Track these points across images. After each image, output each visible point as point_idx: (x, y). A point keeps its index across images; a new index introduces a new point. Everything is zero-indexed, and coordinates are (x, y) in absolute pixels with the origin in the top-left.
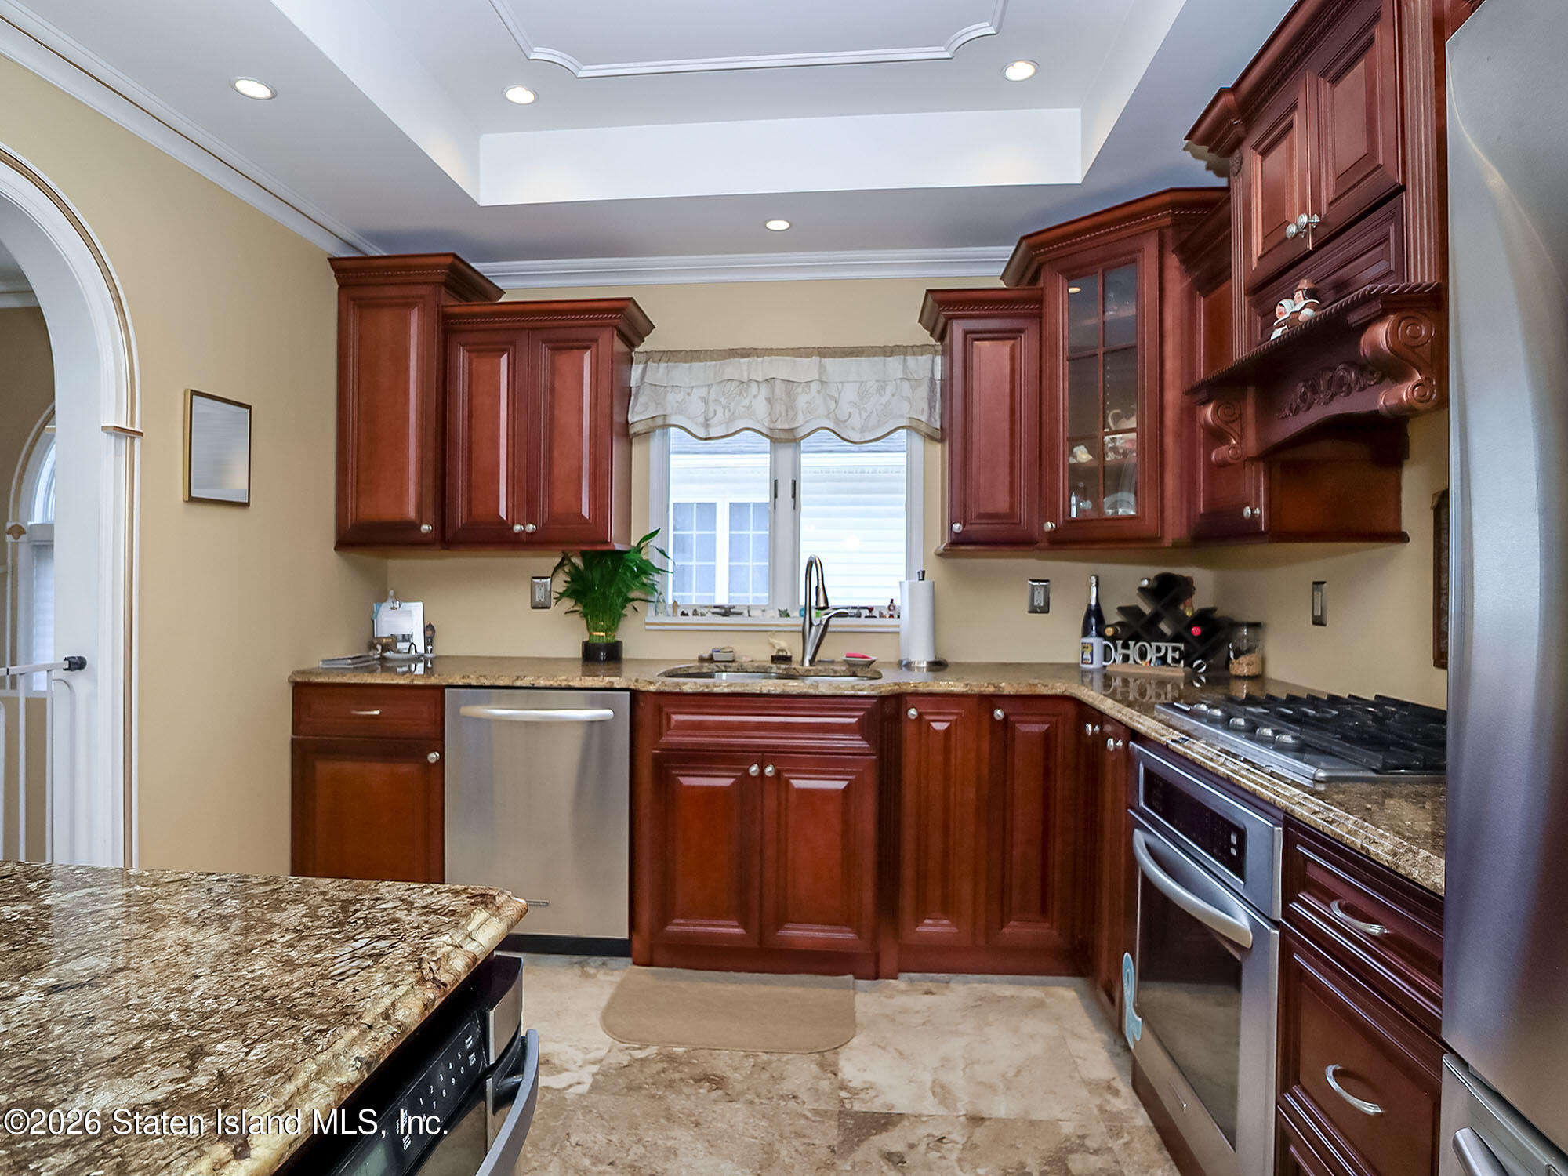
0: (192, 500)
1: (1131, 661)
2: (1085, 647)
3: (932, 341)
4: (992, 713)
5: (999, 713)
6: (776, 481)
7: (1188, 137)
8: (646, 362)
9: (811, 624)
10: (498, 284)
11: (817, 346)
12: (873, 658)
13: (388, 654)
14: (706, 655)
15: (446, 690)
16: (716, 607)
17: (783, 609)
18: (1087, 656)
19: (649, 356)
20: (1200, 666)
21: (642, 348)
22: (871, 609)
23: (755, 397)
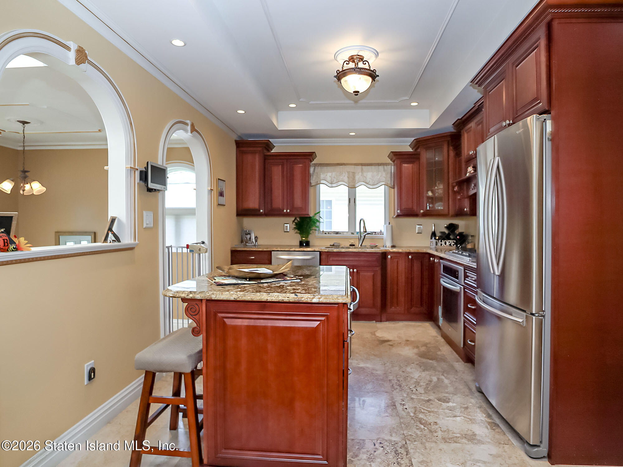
0: (219, 204)
1: (443, 245)
2: (431, 242)
3: (391, 162)
4: (408, 257)
5: (410, 257)
6: (350, 199)
7: (453, 125)
8: (315, 166)
9: (361, 236)
10: (274, 145)
11: (361, 163)
12: (377, 245)
13: (247, 244)
14: (332, 244)
15: (272, 252)
16: (334, 232)
17: (352, 232)
18: (432, 244)
19: (315, 165)
20: (459, 246)
21: (313, 162)
22: (375, 232)
23: (344, 176)
